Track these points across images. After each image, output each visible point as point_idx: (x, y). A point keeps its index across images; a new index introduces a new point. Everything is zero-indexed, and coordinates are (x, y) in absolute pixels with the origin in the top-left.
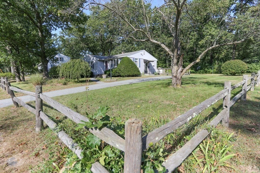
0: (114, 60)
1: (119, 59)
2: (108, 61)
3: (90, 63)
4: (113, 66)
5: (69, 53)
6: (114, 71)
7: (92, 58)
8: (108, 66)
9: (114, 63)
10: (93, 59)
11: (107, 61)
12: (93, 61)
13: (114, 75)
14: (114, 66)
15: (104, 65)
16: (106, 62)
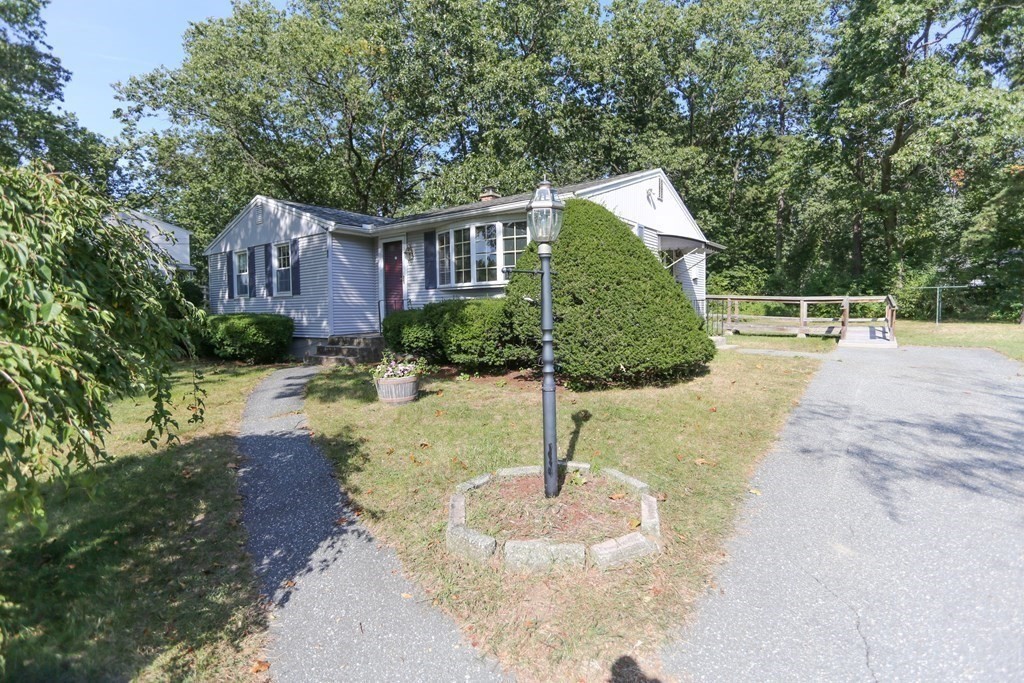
0: (458, 233)
1: (499, 226)
2: (403, 239)
3: (275, 252)
4: (445, 278)
5: (196, 218)
6: (477, 324)
7: (285, 222)
8: (406, 279)
9: (458, 252)
10: (295, 226)
11: (400, 242)
12: (295, 242)
13: (481, 355)
14: (458, 280)
15: (375, 266)
16: (392, 248)
